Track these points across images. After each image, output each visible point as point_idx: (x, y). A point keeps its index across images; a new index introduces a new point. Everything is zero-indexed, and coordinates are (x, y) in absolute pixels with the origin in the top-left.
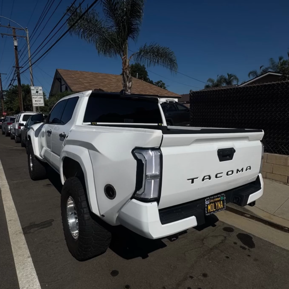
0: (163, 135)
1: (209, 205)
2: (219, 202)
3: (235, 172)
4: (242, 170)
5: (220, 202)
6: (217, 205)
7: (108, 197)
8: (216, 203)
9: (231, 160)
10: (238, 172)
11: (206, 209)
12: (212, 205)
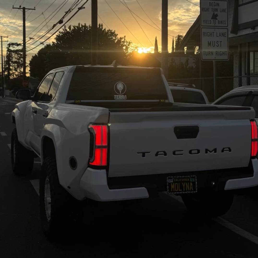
0: (109, 113)
1: (173, 184)
2: (186, 183)
3: (203, 151)
4: (215, 150)
5: (189, 183)
6: (184, 186)
7: (72, 168)
8: (183, 183)
9: (195, 139)
10: (208, 152)
11: (168, 187)
12: (176, 185)
